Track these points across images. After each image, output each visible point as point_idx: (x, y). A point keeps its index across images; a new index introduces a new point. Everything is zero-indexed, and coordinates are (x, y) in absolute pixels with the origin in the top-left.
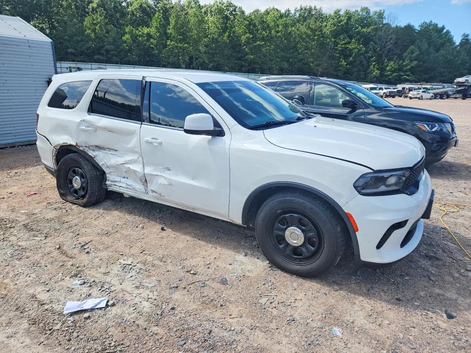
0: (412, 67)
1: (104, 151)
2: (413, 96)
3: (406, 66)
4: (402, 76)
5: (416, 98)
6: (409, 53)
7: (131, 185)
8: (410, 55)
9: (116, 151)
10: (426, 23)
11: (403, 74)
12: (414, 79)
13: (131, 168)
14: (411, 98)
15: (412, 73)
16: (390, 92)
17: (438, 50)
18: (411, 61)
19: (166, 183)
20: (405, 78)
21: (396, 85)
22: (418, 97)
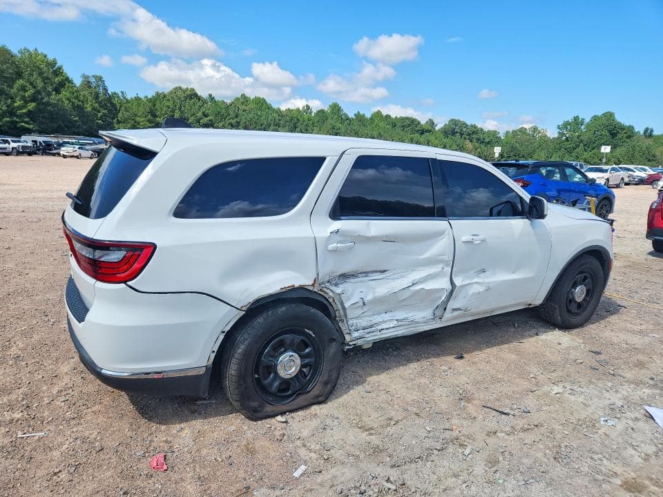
0: (30, 111)
1: (356, 280)
2: (67, 154)
3: (20, 108)
4: (17, 122)
5: (73, 156)
6: (19, 90)
7: (406, 319)
8: (21, 93)
9: (384, 271)
10: (28, 50)
11: (18, 120)
12: (37, 128)
13: (426, 288)
14: (65, 157)
15: (31, 120)
16: (23, 147)
17: (57, 91)
18: (26, 102)
19: (481, 289)
20: (23, 126)
21: (20, 136)
22: (75, 155)
